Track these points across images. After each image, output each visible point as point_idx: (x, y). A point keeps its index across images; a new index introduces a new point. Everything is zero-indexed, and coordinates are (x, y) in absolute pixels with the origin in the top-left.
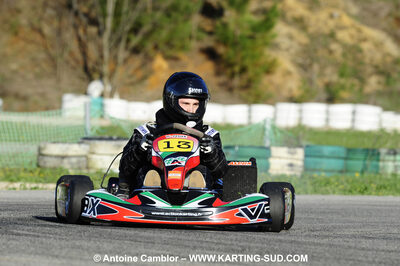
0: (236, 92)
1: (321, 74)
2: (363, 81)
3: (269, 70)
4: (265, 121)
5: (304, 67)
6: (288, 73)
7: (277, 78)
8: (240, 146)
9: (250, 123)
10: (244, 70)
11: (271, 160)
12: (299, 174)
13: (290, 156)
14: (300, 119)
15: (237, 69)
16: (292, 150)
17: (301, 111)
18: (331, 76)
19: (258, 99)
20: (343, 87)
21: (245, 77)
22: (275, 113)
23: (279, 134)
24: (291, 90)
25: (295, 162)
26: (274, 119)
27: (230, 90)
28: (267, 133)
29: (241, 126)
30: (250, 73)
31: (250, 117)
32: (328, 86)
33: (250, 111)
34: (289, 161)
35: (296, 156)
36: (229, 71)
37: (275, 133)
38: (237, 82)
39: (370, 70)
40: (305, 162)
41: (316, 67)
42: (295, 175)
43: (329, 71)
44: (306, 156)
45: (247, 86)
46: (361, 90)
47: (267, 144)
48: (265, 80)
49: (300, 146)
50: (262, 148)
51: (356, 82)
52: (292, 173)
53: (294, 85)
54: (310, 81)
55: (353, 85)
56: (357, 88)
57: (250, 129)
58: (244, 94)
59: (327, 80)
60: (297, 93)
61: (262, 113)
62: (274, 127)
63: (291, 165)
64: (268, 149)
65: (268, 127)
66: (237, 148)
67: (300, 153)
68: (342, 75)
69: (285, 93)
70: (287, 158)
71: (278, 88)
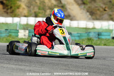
0: (9, 14)
1: (34, 9)
2: (45, 11)
3: (18, 7)
4: (17, 22)
5: (29, 7)
6: (24, 9)
7: (21, 10)
8: (10, 30)
9: (13, 23)
10: (11, 7)
11: (19, 34)
12: (27, 38)
13: (24, 32)
14: (27, 22)
15: (9, 7)
16: (25, 31)
17: (27, 20)
18: (36, 10)
19: (15, 16)
20: (39, 13)
21: (12, 9)
22: (20, 20)
23: (21, 26)
24: (25, 14)
25: (26, 34)
26: (20, 22)
27: (7, 13)
28: (18, 26)
29: (10, 24)
30: (13, 8)
31: (13, 21)
32: (35, 12)
33: (13, 19)
34: (24, 34)
35: (26, 33)
36: (7, 8)
37: (20, 26)
38: (9, 11)
39: (47, 8)
40: (29, 34)
41: (32, 7)
42: (26, 38)
43: (36, 8)
44: (29, 32)
45: (12, 12)
46: (45, 14)
47: (18, 29)
48: (17, 10)
49: (27, 30)
50: (17, 30)
51: (43, 11)
52: (25, 37)
53: (25, 12)
54: (30, 11)
55: (42, 12)
56: (43, 13)
57: (13, 24)
58: (11, 14)
59: (35, 10)
60: (26, 14)
61: (16, 20)
62: (20, 24)
63: (25, 35)
64: (18, 30)
65: (18, 24)
66: (9, 30)
67: (27, 32)
68: (39, 9)
69: (23, 14)
70: (23, 33)
71: (21, 13)
